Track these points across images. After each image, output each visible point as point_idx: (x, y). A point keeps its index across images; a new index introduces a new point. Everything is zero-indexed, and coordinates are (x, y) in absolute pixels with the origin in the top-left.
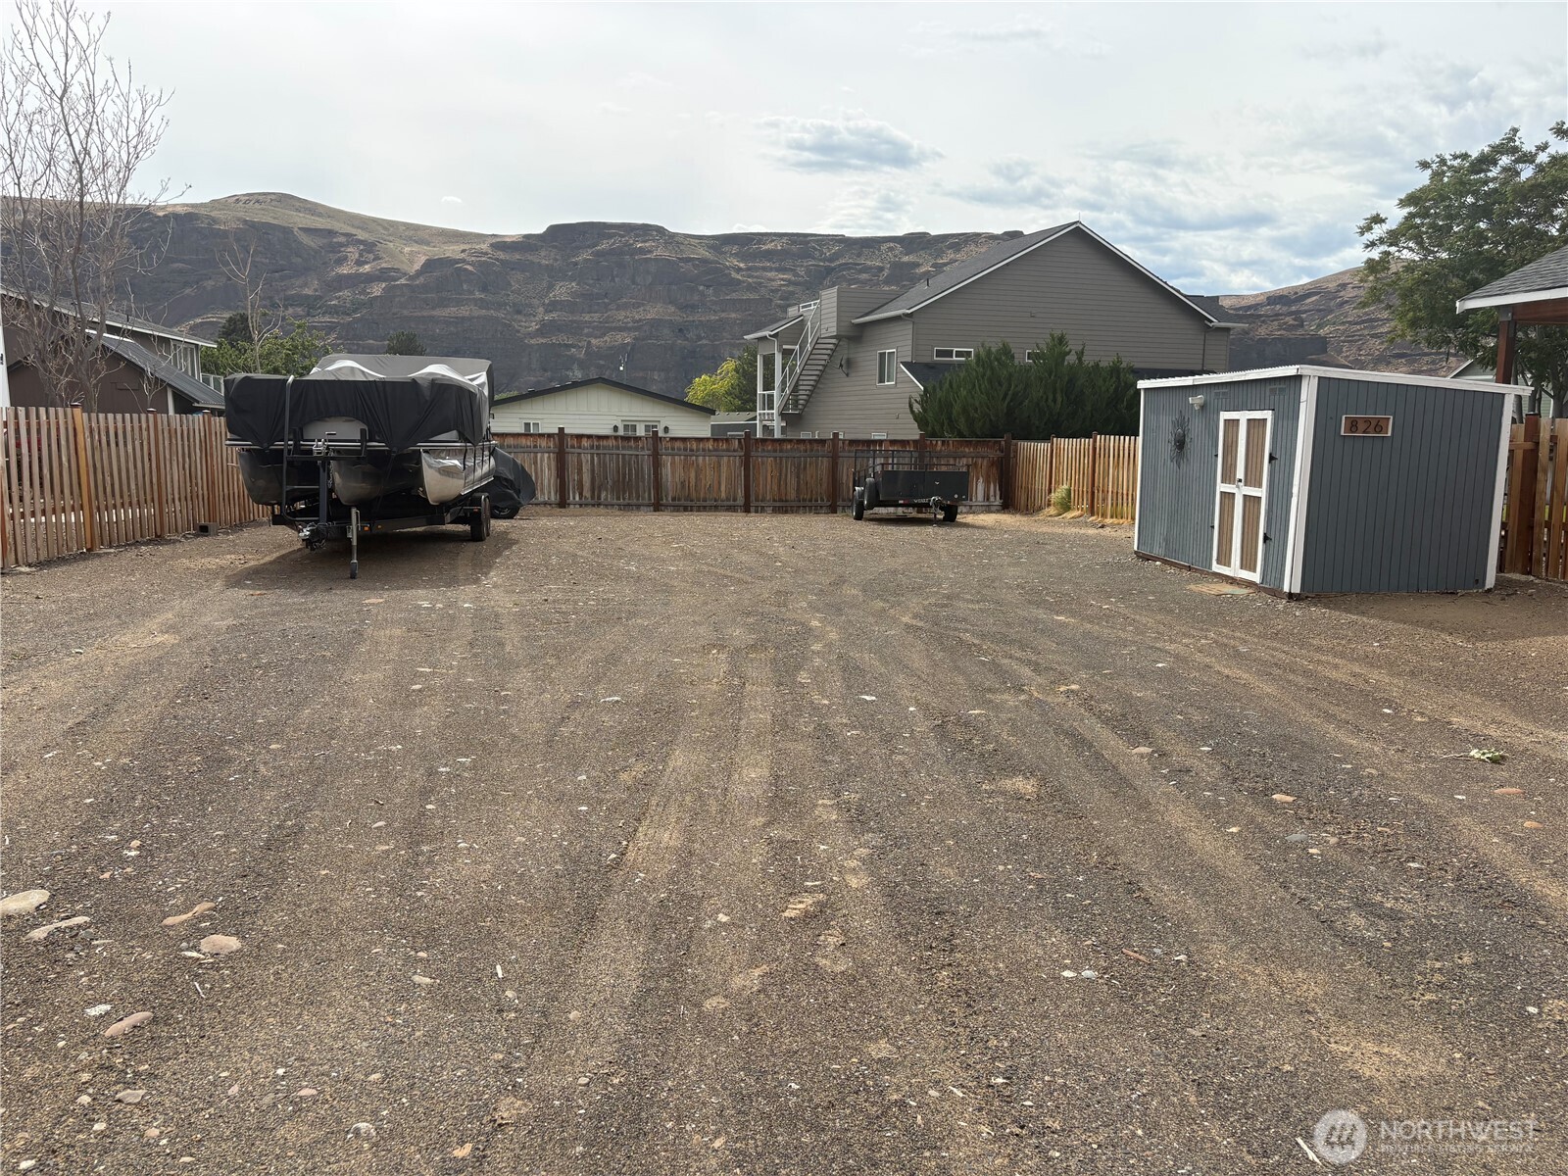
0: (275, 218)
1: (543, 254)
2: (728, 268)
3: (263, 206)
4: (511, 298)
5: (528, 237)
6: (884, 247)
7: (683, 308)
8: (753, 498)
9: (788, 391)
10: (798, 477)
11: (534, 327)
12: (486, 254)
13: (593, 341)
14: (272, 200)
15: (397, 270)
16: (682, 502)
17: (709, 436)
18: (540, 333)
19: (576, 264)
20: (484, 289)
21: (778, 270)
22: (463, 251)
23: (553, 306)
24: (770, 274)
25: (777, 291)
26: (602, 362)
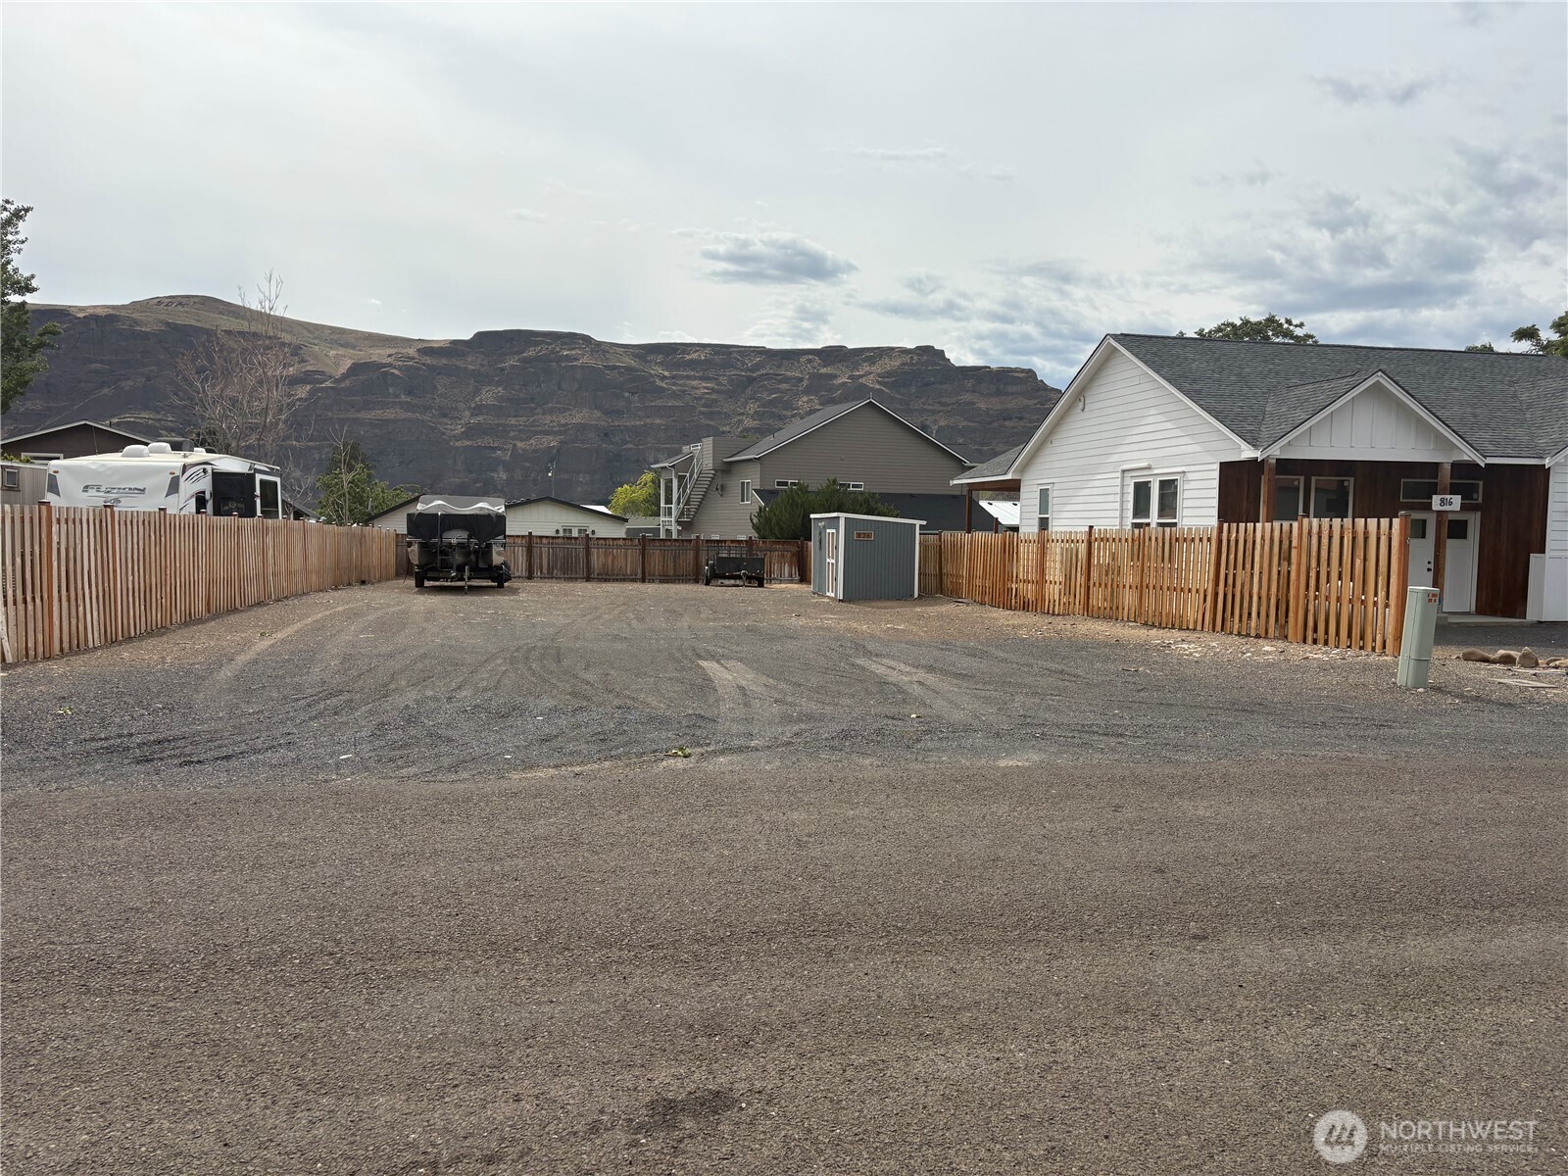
0: (198, 321)
1: (469, 359)
2: (652, 376)
3: (186, 309)
4: (437, 401)
5: (455, 342)
6: (803, 359)
7: (607, 413)
8: (647, 574)
9: (681, 505)
10: (675, 561)
11: (460, 429)
12: (414, 359)
13: (520, 444)
14: (195, 303)
15: (323, 373)
16: (604, 577)
17: (625, 536)
18: (465, 435)
19: (502, 369)
20: (410, 393)
21: (701, 378)
22: (390, 356)
23: (479, 410)
24: (694, 383)
25: (700, 398)
26: (527, 464)
